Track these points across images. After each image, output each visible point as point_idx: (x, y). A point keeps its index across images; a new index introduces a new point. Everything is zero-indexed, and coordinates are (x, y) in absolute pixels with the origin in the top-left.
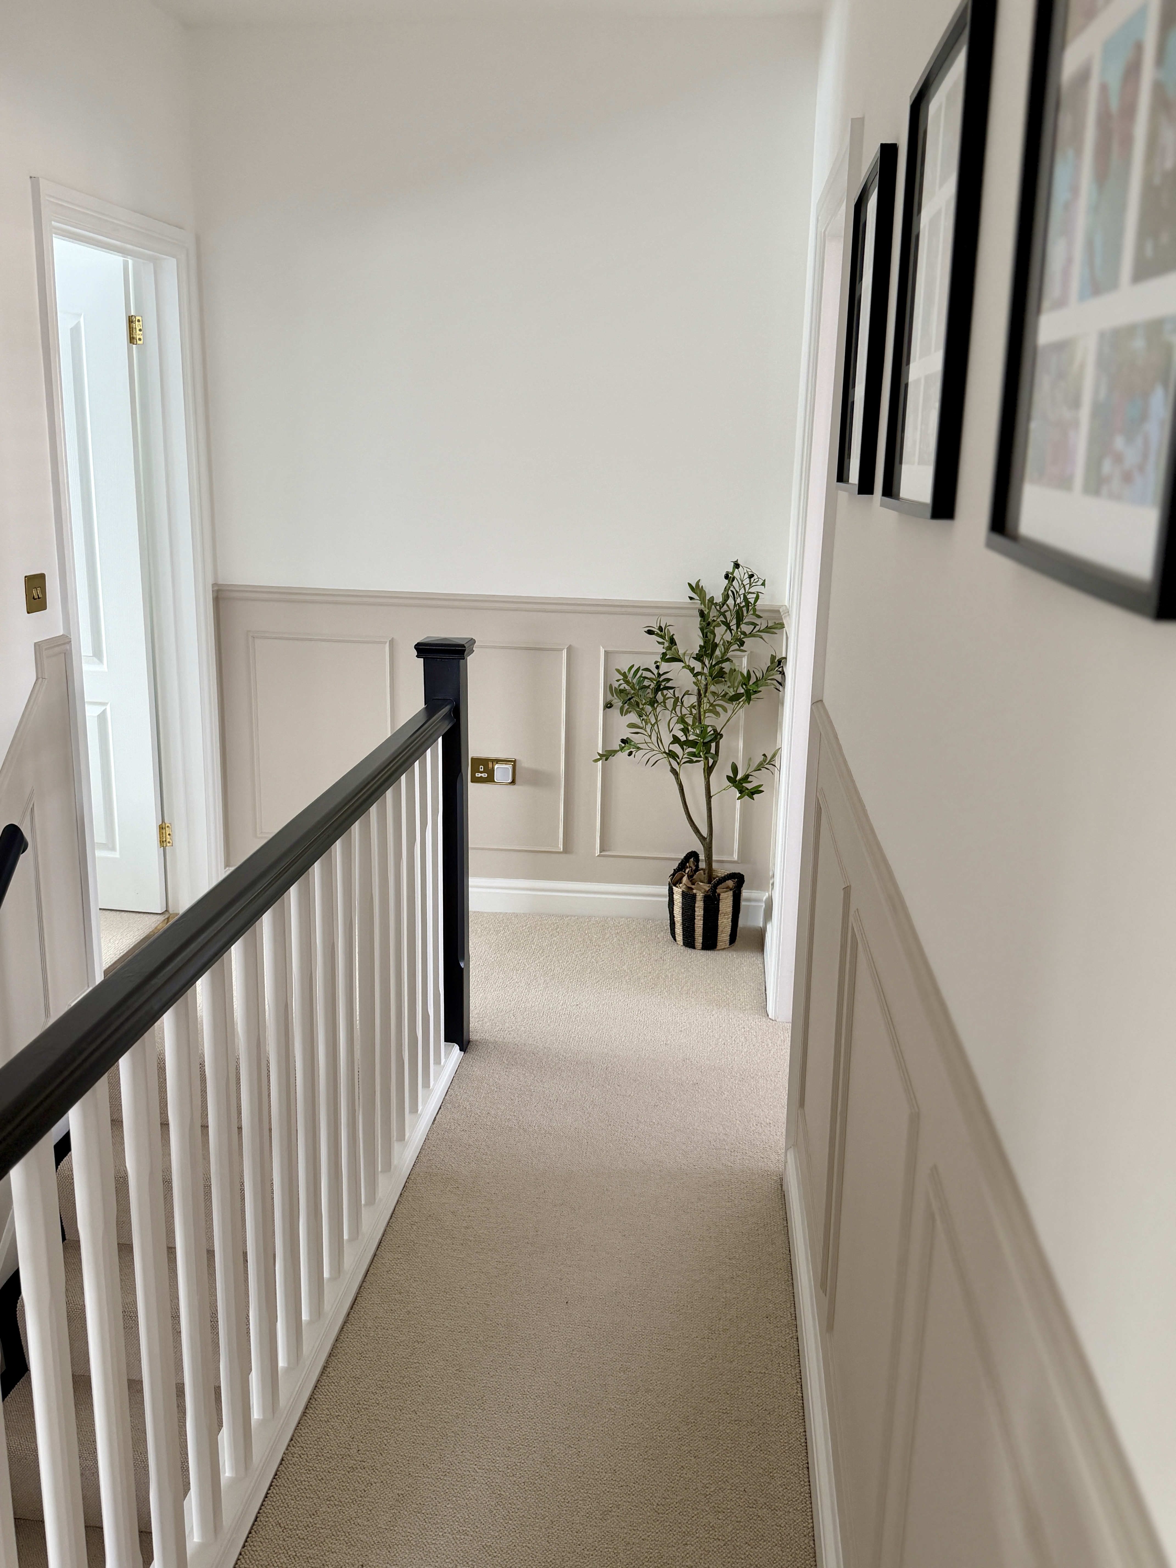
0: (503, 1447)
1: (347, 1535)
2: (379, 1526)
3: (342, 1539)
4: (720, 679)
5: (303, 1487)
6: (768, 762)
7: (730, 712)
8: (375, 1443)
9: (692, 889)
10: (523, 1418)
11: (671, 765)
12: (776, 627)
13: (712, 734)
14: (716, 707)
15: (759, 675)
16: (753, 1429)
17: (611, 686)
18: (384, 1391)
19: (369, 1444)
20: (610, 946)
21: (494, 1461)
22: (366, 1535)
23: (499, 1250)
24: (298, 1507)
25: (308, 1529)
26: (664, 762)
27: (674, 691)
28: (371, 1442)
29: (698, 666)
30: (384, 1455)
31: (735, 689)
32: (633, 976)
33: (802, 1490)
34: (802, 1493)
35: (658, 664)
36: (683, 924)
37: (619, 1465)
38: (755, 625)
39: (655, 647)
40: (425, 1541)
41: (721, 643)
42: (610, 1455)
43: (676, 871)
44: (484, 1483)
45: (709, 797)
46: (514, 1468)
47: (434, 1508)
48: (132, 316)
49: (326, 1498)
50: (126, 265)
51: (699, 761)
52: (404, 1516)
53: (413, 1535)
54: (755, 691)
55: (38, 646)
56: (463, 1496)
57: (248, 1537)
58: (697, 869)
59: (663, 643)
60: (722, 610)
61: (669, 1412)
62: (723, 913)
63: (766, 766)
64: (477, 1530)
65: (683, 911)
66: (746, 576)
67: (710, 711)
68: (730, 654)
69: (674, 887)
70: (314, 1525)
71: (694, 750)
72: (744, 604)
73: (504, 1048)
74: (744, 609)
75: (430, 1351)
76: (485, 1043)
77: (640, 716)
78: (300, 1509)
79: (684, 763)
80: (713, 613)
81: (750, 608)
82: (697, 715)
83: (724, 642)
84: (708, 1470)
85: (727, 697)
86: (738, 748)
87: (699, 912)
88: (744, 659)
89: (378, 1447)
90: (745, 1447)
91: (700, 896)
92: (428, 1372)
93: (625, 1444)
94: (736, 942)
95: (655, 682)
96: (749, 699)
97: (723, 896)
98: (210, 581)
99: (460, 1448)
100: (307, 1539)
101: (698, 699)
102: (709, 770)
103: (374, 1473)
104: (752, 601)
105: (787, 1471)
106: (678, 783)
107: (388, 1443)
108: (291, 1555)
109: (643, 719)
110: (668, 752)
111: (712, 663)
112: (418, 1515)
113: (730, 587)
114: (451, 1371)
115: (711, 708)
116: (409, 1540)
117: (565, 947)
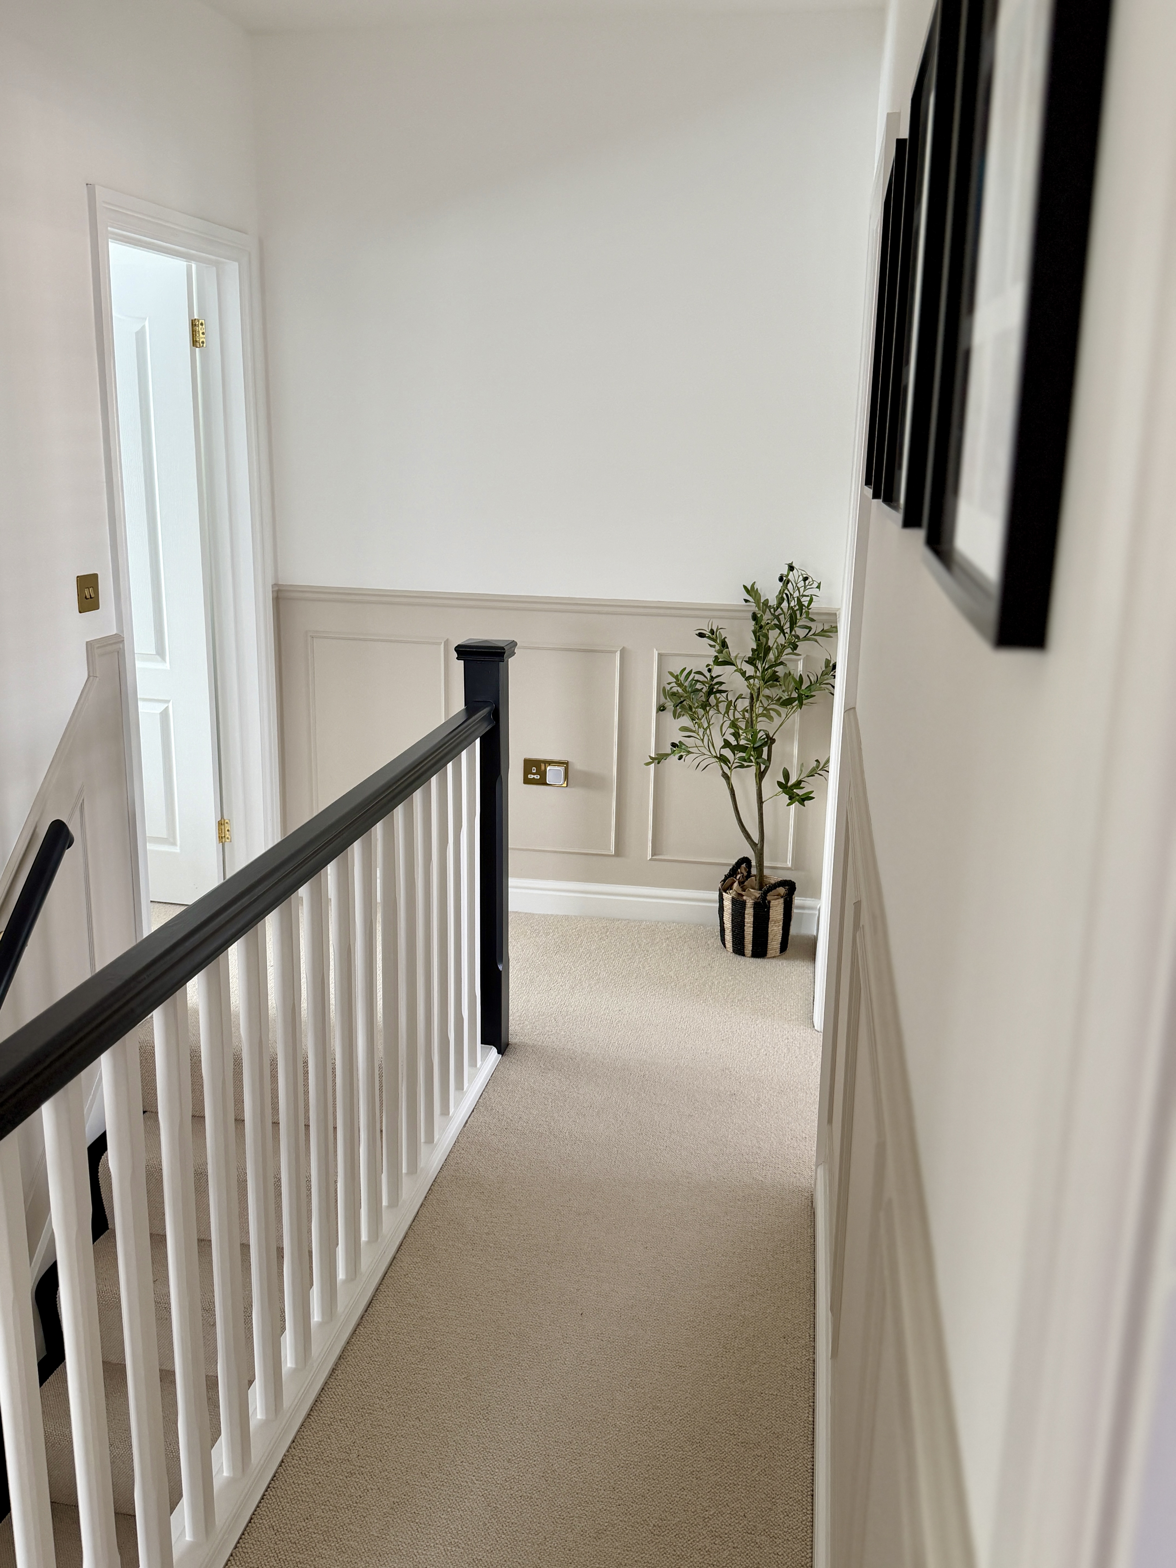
0: (504, 1459)
1: (339, 1541)
2: (371, 1533)
3: (333, 1544)
4: (775, 682)
5: (299, 1491)
6: (820, 769)
7: (783, 716)
8: (376, 1449)
9: (742, 896)
10: (526, 1430)
11: (722, 769)
12: (830, 631)
13: (764, 739)
14: (771, 711)
15: (813, 679)
16: (758, 1452)
17: (664, 689)
18: (389, 1396)
19: (369, 1450)
20: (659, 951)
21: (493, 1473)
22: (358, 1542)
23: (518, 1258)
24: (293, 1510)
25: (301, 1533)
26: (716, 765)
27: (727, 694)
28: (371, 1448)
29: (750, 670)
30: (383, 1462)
31: (789, 693)
32: (679, 983)
33: (804, 1518)
34: (804, 1521)
35: (710, 667)
36: (733, 931)
37: (619, 1483)
38: (810, 629)
39: (707, 651)
40: (415, 1551)
41: (775, 646)
42: (610, 1472)
43: (727, 877)
44: (481, 1495)
45: (760, 802)
46: (512, 1480)
47: (427, 1518)
48: (195, 319)
49: (321, 1502)
50: (189, 270)
51: (751, 766)
52: (397, 1525)
53: (404, 1545)
54: (807, 696)
55: (89, 645)
56: (459, 1507)
57: (241, 1538)
58: (749, 875)
59: (713, 646)
60: (777, 614)
61: (675, 1431)
62: (772, 921)
63: (819, 772)
64: (469, 1543)
65: (732, 917)
66: (801, 578)
67: (762, 715)
68: (784, 658)
69: (724, 893)
70: (307, 1530)
71: (744, 755)
72: (797, 607)
73: (542, 1052)
74: (798, 612)
75: (440, 1358)
76: (524, 1046)
77: (693, 720)
78: (295, 1513)
79: (735, 768)
80: (766, 617)
81: (804, 611)
82: (750, 720)
83: (778, 645)
84: (709, 1492)
85: (781, 700)
86: (793, 754)
87: (749, 919)
88: (799, 662)
89: (379, 1453)
90: (750, 1470)
91: (750, 903)
92: (435, 1379)
93: (627, 1462)
94: (787, 951)
95: (707, 685)
96: (801, 705)
97: (773, 903)
98: (270, 582)
99: (460, 1458)
100: (299, 1543)
101: (750, 703)
102: (760, 775)
103: (372, 1479)
104: (806, 604)
105: (791, 1498)
106: (729, 788)
107: (389, 1449)
108: (281, 1558)
109: (696, 723)
110: (719, 756)
111: (764, 667)
112: (412, 1524)
113: (784, 590)
114: (458, 1379)
115: (765, 712)
116: (399, 1549)
117: (612, 951)
